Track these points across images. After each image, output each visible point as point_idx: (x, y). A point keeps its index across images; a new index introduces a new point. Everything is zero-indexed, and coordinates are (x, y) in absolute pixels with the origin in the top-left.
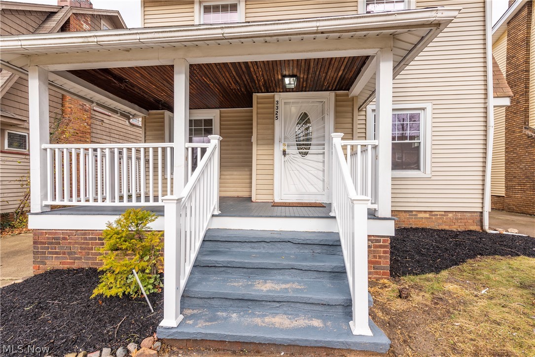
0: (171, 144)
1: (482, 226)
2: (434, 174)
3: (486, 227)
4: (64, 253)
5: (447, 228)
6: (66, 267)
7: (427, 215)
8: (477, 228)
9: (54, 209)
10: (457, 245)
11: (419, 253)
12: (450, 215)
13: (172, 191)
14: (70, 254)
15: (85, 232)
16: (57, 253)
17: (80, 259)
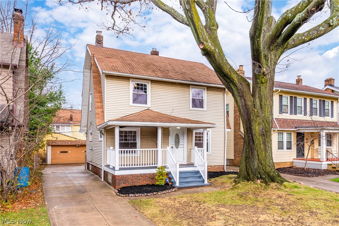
0: (157, 149)
1: (224, 170)
2: (212, 153)
3: (225, 170)
4: (126, 182)
5: (215, 171)
6: (127, 186)
7: (210, 167)
8: (222, 170)
9: (120, 169)
10: (218, 174)
11: (210, 176)
12: (216, 167)
13: (157, 164)
14: (127, 182)
15: (132, 175)
16: (123, 182)
17: (130, 183)
